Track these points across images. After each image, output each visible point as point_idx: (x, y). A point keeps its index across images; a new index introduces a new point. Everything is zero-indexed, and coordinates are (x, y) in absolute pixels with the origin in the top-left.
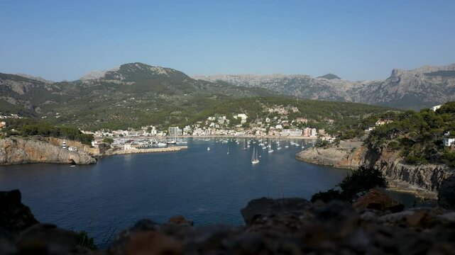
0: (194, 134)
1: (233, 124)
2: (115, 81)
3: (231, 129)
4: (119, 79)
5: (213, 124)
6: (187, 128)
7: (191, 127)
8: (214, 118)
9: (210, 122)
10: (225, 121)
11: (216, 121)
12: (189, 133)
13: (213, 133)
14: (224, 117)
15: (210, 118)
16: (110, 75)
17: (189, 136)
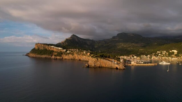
0: (152, 58)
1: (170, 55)
2: (116, 39)
3: (169, 57)
4: (117, 39)
5: (160, 54)
6: (149, 56)
7: (150, 55)
8: (160, 52)
9: (159, 53)
10: (166, 53)
11: (161, 53)
12: (150, 58)
13: (161, 58)
14: (165, 52)
15: (158, 52)
16: (114, 37)
17: (150, 59)
